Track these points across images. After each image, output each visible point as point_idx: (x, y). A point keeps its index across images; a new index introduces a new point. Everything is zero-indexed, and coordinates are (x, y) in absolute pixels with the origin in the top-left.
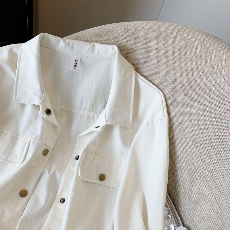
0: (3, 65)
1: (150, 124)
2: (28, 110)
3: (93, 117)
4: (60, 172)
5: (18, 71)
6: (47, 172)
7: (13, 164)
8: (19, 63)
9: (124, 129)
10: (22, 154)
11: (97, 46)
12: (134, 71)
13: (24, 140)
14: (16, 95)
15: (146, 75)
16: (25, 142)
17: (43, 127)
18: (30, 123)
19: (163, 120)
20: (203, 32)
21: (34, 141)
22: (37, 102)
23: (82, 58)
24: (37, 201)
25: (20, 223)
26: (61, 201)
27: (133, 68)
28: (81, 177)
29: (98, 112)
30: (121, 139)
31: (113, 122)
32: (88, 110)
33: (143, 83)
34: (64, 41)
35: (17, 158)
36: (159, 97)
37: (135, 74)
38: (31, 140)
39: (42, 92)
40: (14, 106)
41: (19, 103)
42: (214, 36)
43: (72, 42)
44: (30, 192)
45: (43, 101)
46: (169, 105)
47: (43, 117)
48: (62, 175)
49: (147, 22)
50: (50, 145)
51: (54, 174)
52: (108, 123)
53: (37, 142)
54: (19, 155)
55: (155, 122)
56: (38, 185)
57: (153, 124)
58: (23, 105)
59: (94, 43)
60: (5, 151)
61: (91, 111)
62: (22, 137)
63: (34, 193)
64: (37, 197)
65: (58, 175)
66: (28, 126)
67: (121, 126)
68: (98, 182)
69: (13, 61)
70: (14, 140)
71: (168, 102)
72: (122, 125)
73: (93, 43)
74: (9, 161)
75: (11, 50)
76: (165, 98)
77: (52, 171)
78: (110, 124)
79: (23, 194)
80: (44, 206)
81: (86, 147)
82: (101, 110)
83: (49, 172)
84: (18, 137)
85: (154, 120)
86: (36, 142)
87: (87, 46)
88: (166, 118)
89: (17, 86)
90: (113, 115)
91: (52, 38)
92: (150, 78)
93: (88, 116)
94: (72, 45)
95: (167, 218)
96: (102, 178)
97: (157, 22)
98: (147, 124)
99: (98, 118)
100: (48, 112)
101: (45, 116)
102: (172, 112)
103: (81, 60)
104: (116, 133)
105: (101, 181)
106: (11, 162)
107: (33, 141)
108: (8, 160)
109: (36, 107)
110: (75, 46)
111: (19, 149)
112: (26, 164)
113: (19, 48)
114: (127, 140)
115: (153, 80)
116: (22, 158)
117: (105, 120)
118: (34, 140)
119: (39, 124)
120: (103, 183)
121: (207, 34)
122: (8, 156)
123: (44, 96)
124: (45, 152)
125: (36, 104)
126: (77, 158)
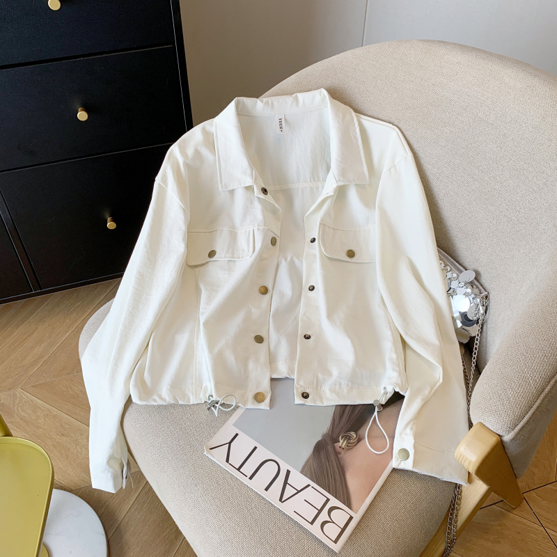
0: (199, 148)
1: (393, 170)
2: (240, 196)
3: (317, 188)
4: (298, 258)
5: (218, 152)
6: (283, 260)
7: (243, 259)
8: (217, 141)
9: (361, 187)
10: (249, 246)
11: (300, 96)
12: (353, 113)
13: (246, 232)
14: (221, 182)
15: (370, 114)
16: (248, 232)
18: (247, 210)
19: (407, 158)
20: (424, 40)
21: (259, 228)
22: (249, 181)
23: (286, 117)
24: (282, 295)
25: (273, 317)
26: (310, 289)
27: (351, 110)
28: (327, 255)
29: (321, 180)
30: (361, 201)
31: (345, 181)
32: (309, 181)
33: (368, 123)
34: (262, 101)
35: (244, 251)
36: (393, 134)
37: (357, 116)
38: (255, 228)
39: (252, 170)
40: (222, 195)
41: (227, 190)
42: (438, 41)
43: (270, 100)
44: (270, 288)
45: (255, 179)
46: (409, 138)
47: (260, 198)
49: (352, 51)
50: (276, 232)
51: (292, 261)
52: (341, 184)
53: (263, 228)
54: (246, 248)
56: (277, 279)
57: (396, 169)
58: (232, 192)
59: (296, 96)
60: (228, 248)
61: (312, 181)
62: (242, 229)
63: (275, 288)
64: (280, 291)
65: (297, 262)
66: (245, 215)
67: (356, 185)
69: (210, 141)
70: (233, 236)
71: (407, 136)
72: (357, 183)
73: (294, 95)
74: (237, 258)
75: (204, 129)
76: (402, 133)
77: (289, 259)
79: (264, 291)
80: (292, 296)
83: (286, 260)
84: (237, 231)
85: (396, 163)
86: (261, 229)
87: (289, 99)
88: (410, 154)
89: (220, 170)
90: (343, 173)
91: (247, 101)
92: (375, 115)
93: (311, 188)
94: (272, 103)
95: (444, 270)
96: (351, 254)
97: (364, 47)
98: (388, 170)
99: (323, 187)
100: (265, 191)
101: (262, 196)
102: (415, 146)
103: (285, 119)
104: (353, 196)
105: (351, 259)
106: (239, 258)
108: (235, 256)
109: (249, 189)
110: (275, 103)
111: (243, 242)
113: (212, 125)
114: (368, 200)
115: (380, 117)
116: (251, 249)
117: (335, 181)
118: (258, 226)
119: (258, 209)
120: (353, 260)
121: (429, 41)
122: (233, 253)
123: (255, 173)
124: (274, 242)
125: (248, 185)
126: (313, 241)
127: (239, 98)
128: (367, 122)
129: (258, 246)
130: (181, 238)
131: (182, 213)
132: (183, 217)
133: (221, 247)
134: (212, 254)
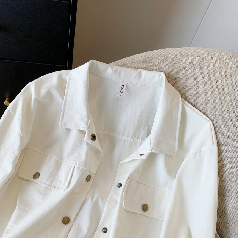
0: (52, 90)
1: (198, 154)
2: (74, 135)
3: (136, 143)
4: (102, 200)
5: (66, 97)
6: (90, 199)
7: (57, 190)
8: (68, 89)
9: (168, 157)
10: (66, 179)
11: (144, 72)
12: (180, 98)
13: (69, 166)
14: (62, 120)
15: (193, 103)
16: (69, 167)
17: (87, 153)
18: (75, 148)
19: (213, 150)
21: (79, 167)
22: (83, 127)
23: (128, 85)
24: (79, 229)
26: (104, 231)
27: (180, 95)
28: (125, 207)
29: (141, 138)
30: (166, 168)
31: (158, 150)
32: (131, 136)
33: (190, 110)
34: (112, 68)
35: (61, 183)
36: (207, 126)
37: (182, 101)
38: (76, 165)
39: (89, 117)
40: (60, 130)
41: (65, 127)
43: (119, 69)
44: (72, 219)
45: (89, 126)
46: (219, 134)
47: (87, 142)
48: (104, 203)
50: (93, 171)
51: (97, 201)
52: (153, 151)
53: (82, 168)
54: (63, 181)
55: (203, 153)
56: (80, 213)
57: (200, 154)
58: (69, 130)
59: (141, 70)
60: (50, 176)
61: (134, 137)
62: (67, 162)
63: (76, 220)
64: (79, 225)
65: (100, 203)
66: (72, 151)
67: (165, 155)
68: (141, 212)
69: (62, 86)
70: (58, 165)
71: (218, 132)
72: (167, 154)
73: (139, 70)
74: (53, 187)
75: (60, 77)
76: (214, 127)
77: (95, 199)
78: (155, 152)
79: (66, 221)
81: (130, 175)
82: (143, 136)
83: (92, 199)
84: (62, 162)
85: (202, 150)
86: (80, 168)
87: (134, 73)
88: (216, 149)
89: (64, 111)
90: (158, 143)
91: (101, 65)
92: (197, 105)
93: (131, 142)
94: (120, 72)
96: (145, 208)
98: (195, 154)
100: (93, 137)
101: (90, 141)
102: (222, 142)
103: (127, 86)
104: (161, 162)
105: (144, 212)
106: (55, 188)
107: (77, 167)
108: (52, 185)
109: (82, 132)
110: (123, 73)
111: (63, 175)
112: (71, 191)
113: (68, 74)
114: (172, 170)
115: (201, 108)
116: (67, 184)
117: (150, 147)
118: (79, 165)
119: (84, 150)
120: (146, 213)
122: (52, 182)
123: (90, 122)
124: (88, 179)
125: (82, 129)
126: (120, 185)
127: (94, 61)
128: (189, 108)
129: (73, 183)
130: (12, 160)
131: (19, 140)
132: (19, 144)
133: (44, 173)
134: (36, 175)
